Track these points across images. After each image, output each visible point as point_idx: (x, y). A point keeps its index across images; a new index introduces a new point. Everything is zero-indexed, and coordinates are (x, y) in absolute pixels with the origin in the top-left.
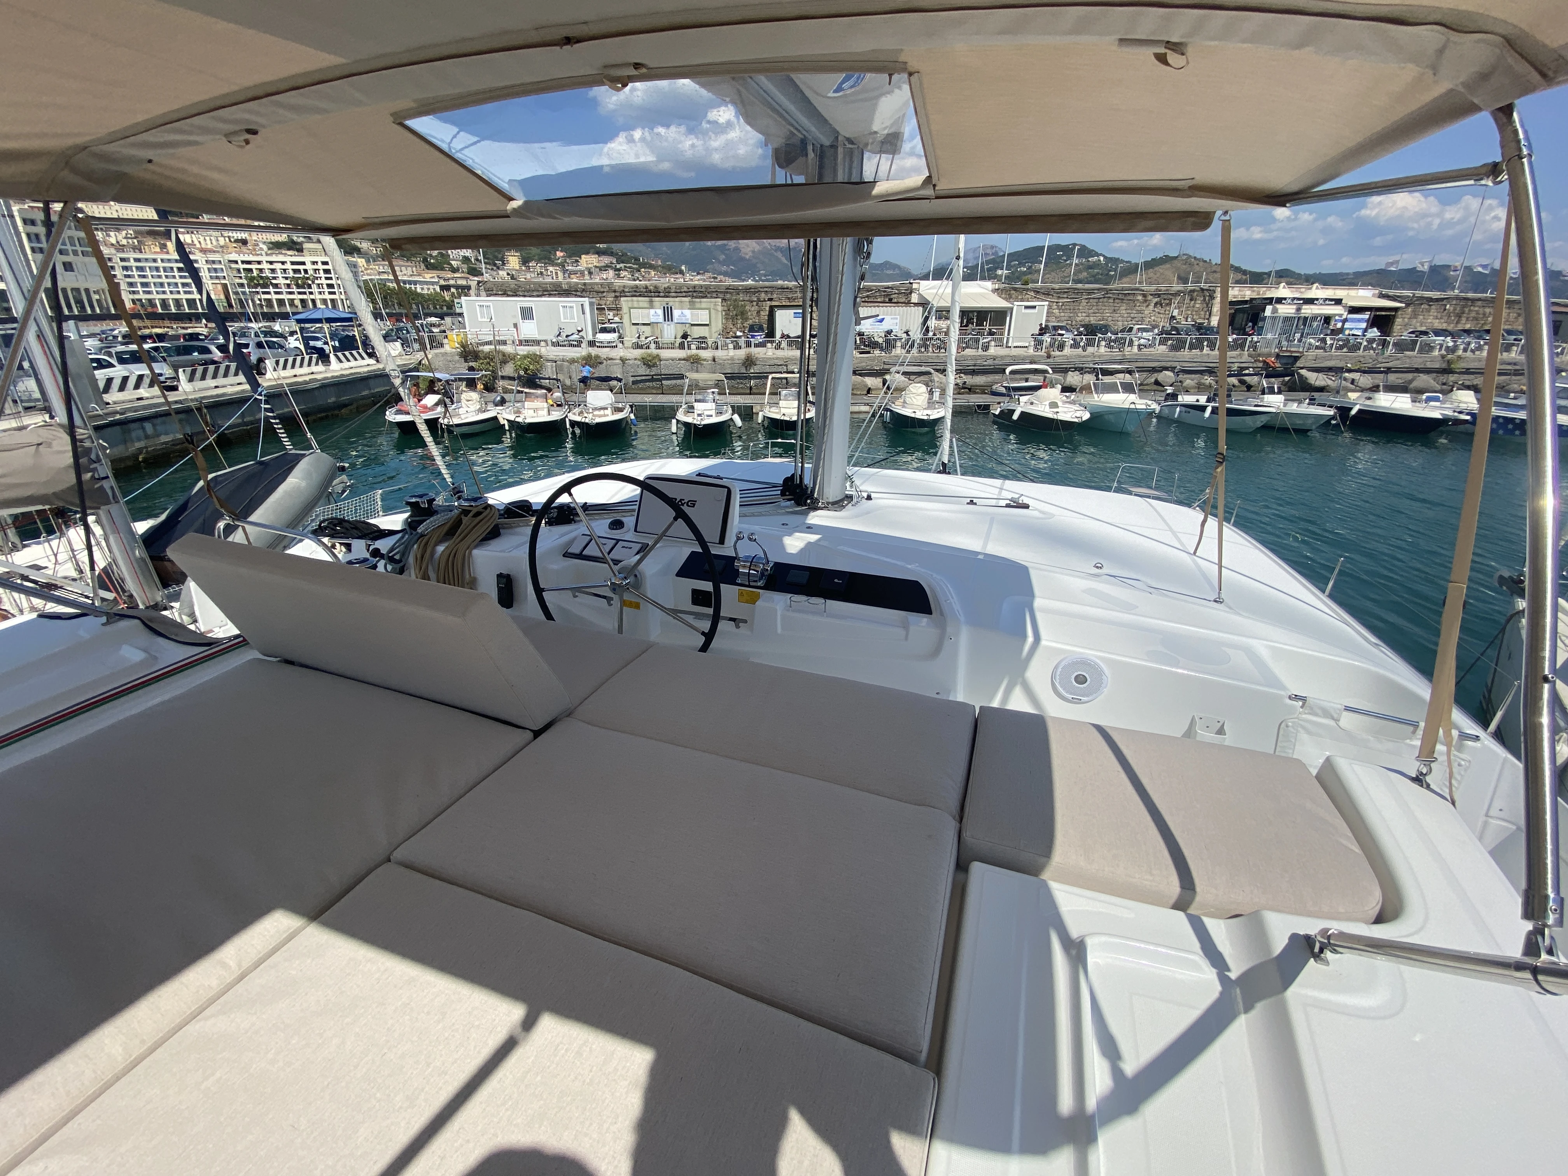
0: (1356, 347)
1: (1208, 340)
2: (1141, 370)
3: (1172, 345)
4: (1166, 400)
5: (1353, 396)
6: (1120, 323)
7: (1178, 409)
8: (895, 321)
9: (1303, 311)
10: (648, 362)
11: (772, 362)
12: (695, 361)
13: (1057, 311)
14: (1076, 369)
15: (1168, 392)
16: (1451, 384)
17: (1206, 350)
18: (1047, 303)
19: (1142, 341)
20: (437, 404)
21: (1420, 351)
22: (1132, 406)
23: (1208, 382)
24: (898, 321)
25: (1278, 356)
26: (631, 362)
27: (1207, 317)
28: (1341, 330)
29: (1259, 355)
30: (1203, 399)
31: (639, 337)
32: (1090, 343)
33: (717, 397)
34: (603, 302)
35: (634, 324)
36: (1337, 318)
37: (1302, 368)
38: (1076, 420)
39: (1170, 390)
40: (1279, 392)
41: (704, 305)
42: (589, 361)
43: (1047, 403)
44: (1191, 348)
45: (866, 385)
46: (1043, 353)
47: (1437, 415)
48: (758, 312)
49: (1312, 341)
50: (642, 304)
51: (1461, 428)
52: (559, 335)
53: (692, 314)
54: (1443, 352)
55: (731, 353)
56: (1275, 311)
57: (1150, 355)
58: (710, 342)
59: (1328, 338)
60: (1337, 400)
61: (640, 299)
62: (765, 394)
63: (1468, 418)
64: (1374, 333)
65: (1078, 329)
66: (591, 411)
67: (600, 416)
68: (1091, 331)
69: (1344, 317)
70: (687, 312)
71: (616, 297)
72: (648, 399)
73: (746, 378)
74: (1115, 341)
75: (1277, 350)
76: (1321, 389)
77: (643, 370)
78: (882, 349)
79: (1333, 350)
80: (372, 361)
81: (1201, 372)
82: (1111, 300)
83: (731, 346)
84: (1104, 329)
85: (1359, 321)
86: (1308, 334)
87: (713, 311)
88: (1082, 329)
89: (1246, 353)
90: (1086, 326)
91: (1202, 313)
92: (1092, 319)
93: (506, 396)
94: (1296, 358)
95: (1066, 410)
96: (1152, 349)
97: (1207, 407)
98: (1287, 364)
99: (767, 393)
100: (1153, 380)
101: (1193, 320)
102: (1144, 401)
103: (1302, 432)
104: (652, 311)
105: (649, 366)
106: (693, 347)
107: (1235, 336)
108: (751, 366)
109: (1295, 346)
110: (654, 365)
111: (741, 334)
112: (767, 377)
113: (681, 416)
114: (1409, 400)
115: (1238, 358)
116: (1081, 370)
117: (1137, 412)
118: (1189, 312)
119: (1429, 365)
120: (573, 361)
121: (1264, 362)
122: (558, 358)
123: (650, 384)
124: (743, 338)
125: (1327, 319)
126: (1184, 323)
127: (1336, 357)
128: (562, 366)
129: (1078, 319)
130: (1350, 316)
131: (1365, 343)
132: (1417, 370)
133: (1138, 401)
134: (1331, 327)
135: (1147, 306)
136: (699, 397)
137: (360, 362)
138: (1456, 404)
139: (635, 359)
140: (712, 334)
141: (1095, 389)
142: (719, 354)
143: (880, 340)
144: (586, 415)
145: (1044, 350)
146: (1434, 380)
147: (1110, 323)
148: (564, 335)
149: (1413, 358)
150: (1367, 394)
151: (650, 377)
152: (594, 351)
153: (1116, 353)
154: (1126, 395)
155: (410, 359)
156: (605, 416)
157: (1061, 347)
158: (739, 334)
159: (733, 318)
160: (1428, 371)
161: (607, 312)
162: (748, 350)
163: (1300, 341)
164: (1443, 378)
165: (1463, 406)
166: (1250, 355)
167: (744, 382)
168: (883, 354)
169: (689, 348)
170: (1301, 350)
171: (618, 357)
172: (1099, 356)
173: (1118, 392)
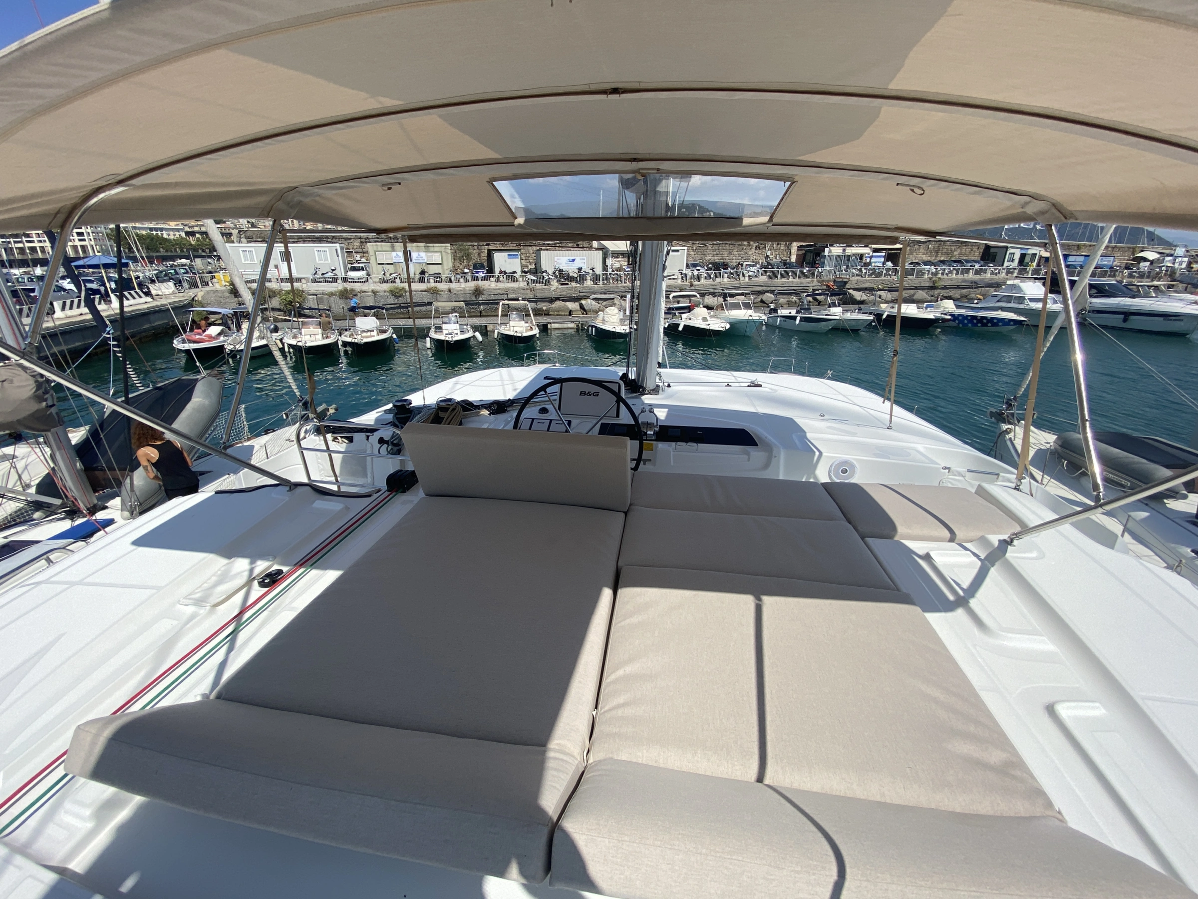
0: (879, 275)
1: (791, 271)
2: (753, 293)
3: (770, 276)
4: (770, 313)
5: (883, 306)
6: (734, 261)
7: (779, 319)
8: (583, 261)
9: (847, 251)
10: (396, 294)
11: (495, 292)
12: (435, 292)
13: (693, 253)
14: (710, 294)
15: (772, 307)
16: (936, 296)
17: (791, 278)
18: (686, 248)
19: (751, 273)
20: (220, 334)
21: (917, 276)
22: (750, 318)
23: (794, 299)
24: (585, 261)
25: (835, 281)
26: (381, 294)
27: (789, 255)
28: (869, 264)
29: (823, 281)
30: (793, 312)
31: (384, 274)
32: (718, 275)
33: (459, 320)
34: (351, 247)
35: (379, 264)
36: (867, 255)
37: (849, 289)
38: (722, 329)
39: (772, 306)
40: (839, 306)
41: (436, 249)
42: (345, 295)
43: (700, 318)
44: (781, 278)
45: (568, 308)
46: (687, 283)
47: (931, 316)
48: (479, 254)
49: (854, 271)
50: (385, 249)
51: (946, 324)
52: (316, 273)
53: (427, 256)
54: (930, 276)
55: (463, 285)
56: (830, 251)
57: (757, 283)
58: (444, 277)
59: (863, 269)
60: (874, 309)
61: (383, 244)
62: (497, 316)
63: (950, 317)
64: (889, 264)
65: (707, 266)
66: (359, 333)
67: (367, 337)
68: (718, 267)
69: (871, 254)
70: (423, 254)
71: (362, 242)
72: (402, 323)
73: (476, 304)
74: (733, 273)
75: (834, 277)
76: (862, 302)
77: (391, 300)
78: (577, 282)
79: (867, 276)
80: (149, 299)
81: (790, 294)
82: (727, 245)
83: (462, 280)
84: (725, 266)
85: (880, 257)
86: (851, 266)
87: (444, 254)
88: (710, 266)
89: (815, 279)
90: (714, 264)
91: (785, 253)
92: (716, 258)
93: (279, 325)
94: (846, 283)
95: (713, 322)
96: (757, 279)
97: (797, 317)
98: (840, 286)
99: (500, 315)
100: (759, 300)
101: (780, 258)
102: (758, 314)
103: (855, 331)
104: (394, 254)
105: (397, 297)
106: (432, 281)
107: (807, 269)
108: (479, 295)
109: (844, 274)
110: (401, 296)
111: (468, 271)
112: (498, 304)
113: (433, 335)
114: (916, 307)
115: (811, 283)
116: (714, 294)
117: (753, 321)
118: (777, 253)
119: (923, 284)
120: (331, 294)
121: (827, 285)
122: (318, 292)
123: (399, 310)
124: (470, 274)
125: (861, 256)
126: (776, 260)
127: (869, 282)
128: (322, 298)
129: (707, 258)
130: (874, 254)
131: (885, 272)
132: (916, 288)
133: (754, 314)
134: (864, 261)
135: (751, 249)
136: (446, 320)
137: (139, 300)
138: (942, 309)
139: (385, 292)
140: (445, 270)
141: (726, 307)
142: (454, 286)
143: (575, 275)
144: (355, 336)
145: (688, 281)
146: (926, 293)
147: (728, 261)
148: (320, 273)
149: (912, 280)
150: (891, 305)
151: (398, 305)
152: (348, 286)
153: (735, 283)
154: (746, 310)
155: (183, 297)
156: (371, 336)
157: (699, 278)
158: (466, 270)
159: (461, 260)
160: (922, 288)
161: (355, 255)
162: (475, 283)
163: (846, 270)
164: (931, 292)
165: (947, 310)
166: (818, 281)
167: (475, 307)
168: (578, 285)
169: (428, 282)
170: (848, 277)
171: (370, 290)
172: (724, 285)
173: (740, 308)
